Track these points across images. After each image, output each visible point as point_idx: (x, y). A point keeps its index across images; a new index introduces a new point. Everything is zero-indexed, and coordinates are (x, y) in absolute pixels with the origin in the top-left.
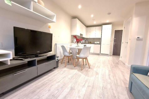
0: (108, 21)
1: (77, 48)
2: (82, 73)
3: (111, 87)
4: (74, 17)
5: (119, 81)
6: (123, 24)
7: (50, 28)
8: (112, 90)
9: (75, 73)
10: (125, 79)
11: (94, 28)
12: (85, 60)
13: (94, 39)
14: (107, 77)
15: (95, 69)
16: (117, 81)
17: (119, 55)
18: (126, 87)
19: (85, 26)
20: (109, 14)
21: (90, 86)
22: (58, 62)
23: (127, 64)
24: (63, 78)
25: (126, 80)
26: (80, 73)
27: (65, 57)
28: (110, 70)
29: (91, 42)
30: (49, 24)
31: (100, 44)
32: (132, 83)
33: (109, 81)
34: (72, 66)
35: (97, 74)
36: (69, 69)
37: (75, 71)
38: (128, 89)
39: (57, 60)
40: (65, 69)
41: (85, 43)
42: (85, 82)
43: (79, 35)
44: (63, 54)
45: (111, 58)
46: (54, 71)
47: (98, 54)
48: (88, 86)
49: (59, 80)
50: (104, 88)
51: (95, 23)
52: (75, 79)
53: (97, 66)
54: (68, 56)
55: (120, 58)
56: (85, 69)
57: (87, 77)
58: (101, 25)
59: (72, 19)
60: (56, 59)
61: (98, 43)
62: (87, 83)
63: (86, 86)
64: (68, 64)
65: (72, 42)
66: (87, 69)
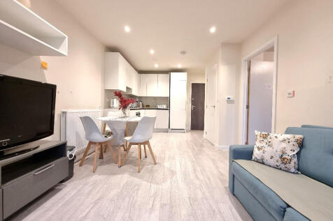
0: (179, 66)
1: (125, 120)
2: (141, 178)
3: (204, 193)
4: (112, 49)
5: (212, 179)
6: (204, 74)
7: (45, 68)
8: (206, 199)
9: (125, 182)
10: (220, 172)
11: (155, 76)
12: (142, 146)
13: (155, 98)
14: (192, 176)
15: (167, 164)
16: (209, 179)
17: (202, 129)
18: (225, 188)
19: (136, 70)
20: (184, 53)
21: (165, 204)
22: (71, 163)
23: (217, 145)
24: (96, 203)
25: (222, 174)
26: (136, 180)
27: (92, 145)
28: (194, 160)
29: (148, 106)
30: (43, 59)
31: (168, 109)
32: (234, 176)
33: (197, 182)
34: (113, 167)
35: (173, 173)
36: (105, 176)
37: (123, 178)
38: (228, 190)
39: (71, 156)
40: (96, 177)
41: (138, 108)
42: (153, 198)
43: (125, 90)
44: (87, 139)
45: (188, 136)
46: (60, 190)
47: (166, 131)
48: (163, 206)
49: (85, 214)
50: (193, 200)
51: (156, 66)
52: (127, 199)
53: (170, 157)
54: (100, 143)
55: (205, 135)
56: (145, 167)
57: (154, 187)
58: (167, 72)
59: (107, 51)
60: (68, 153)
61: (165, 107)
62: (158, 199)
63: (157, 206)
64: (101, 164)
65: (109, 106)
66: (150, 166)
